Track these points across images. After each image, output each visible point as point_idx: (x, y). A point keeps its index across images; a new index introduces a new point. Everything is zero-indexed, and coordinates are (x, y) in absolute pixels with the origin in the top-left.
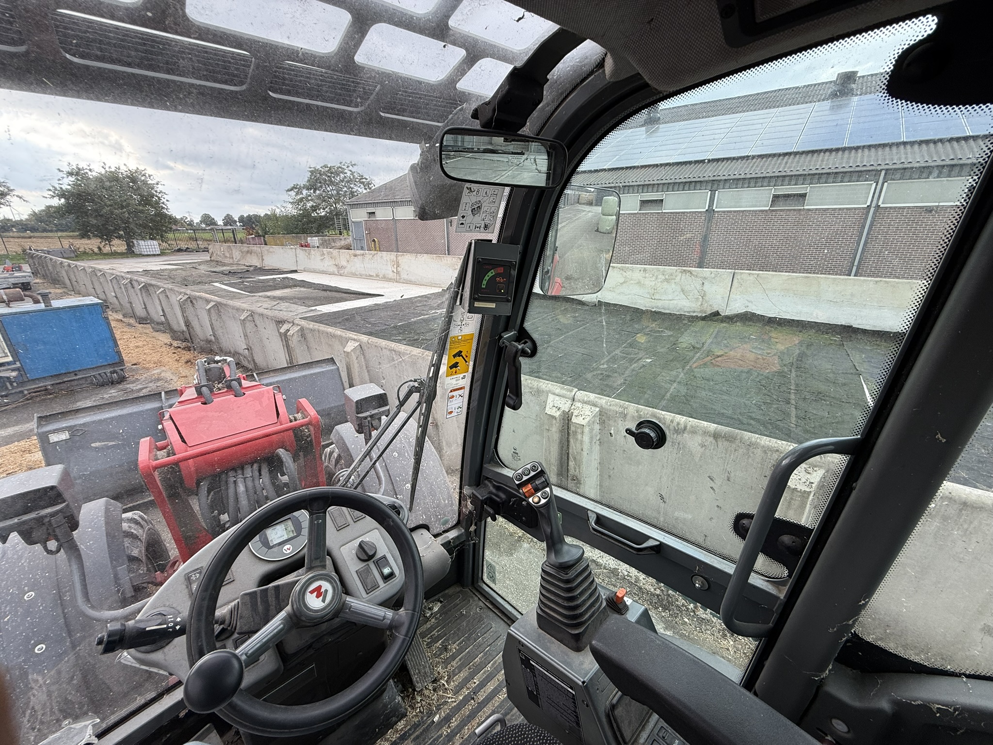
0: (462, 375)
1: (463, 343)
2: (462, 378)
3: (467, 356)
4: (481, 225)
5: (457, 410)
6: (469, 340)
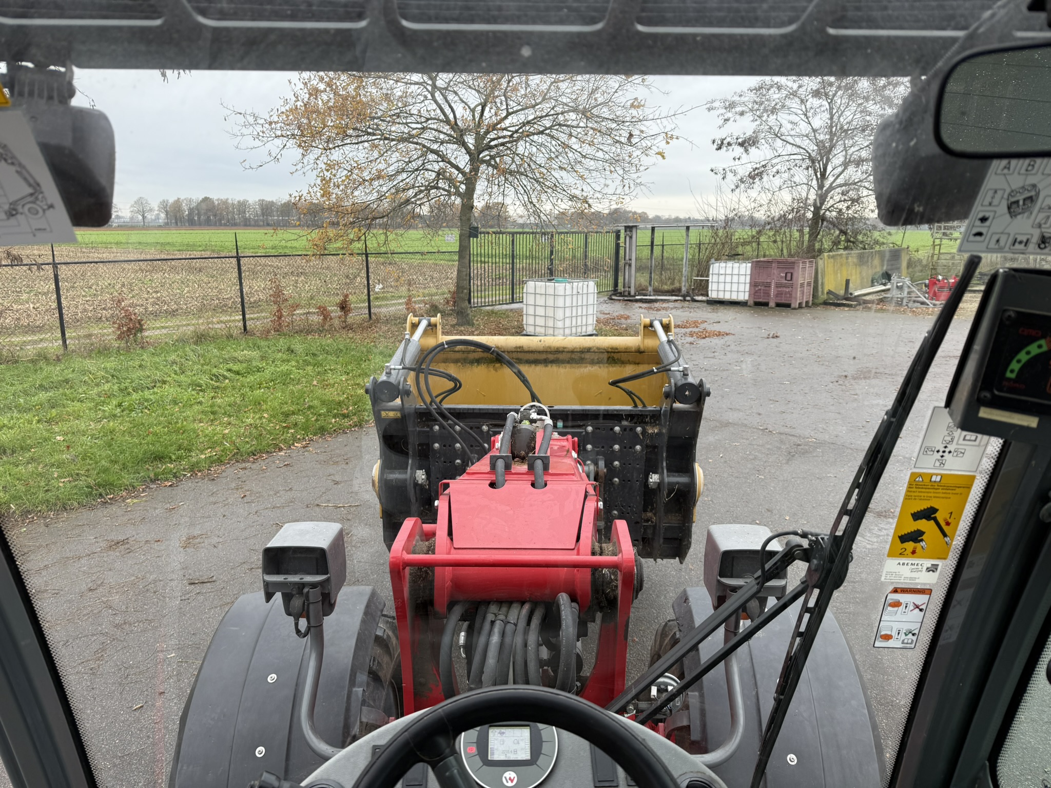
0: (928, 563)
1: (943, 493)
2: (928, 570)
3: (948, 524)
4: (1029, 237)
5: (903, 637)
6: (959, 487)
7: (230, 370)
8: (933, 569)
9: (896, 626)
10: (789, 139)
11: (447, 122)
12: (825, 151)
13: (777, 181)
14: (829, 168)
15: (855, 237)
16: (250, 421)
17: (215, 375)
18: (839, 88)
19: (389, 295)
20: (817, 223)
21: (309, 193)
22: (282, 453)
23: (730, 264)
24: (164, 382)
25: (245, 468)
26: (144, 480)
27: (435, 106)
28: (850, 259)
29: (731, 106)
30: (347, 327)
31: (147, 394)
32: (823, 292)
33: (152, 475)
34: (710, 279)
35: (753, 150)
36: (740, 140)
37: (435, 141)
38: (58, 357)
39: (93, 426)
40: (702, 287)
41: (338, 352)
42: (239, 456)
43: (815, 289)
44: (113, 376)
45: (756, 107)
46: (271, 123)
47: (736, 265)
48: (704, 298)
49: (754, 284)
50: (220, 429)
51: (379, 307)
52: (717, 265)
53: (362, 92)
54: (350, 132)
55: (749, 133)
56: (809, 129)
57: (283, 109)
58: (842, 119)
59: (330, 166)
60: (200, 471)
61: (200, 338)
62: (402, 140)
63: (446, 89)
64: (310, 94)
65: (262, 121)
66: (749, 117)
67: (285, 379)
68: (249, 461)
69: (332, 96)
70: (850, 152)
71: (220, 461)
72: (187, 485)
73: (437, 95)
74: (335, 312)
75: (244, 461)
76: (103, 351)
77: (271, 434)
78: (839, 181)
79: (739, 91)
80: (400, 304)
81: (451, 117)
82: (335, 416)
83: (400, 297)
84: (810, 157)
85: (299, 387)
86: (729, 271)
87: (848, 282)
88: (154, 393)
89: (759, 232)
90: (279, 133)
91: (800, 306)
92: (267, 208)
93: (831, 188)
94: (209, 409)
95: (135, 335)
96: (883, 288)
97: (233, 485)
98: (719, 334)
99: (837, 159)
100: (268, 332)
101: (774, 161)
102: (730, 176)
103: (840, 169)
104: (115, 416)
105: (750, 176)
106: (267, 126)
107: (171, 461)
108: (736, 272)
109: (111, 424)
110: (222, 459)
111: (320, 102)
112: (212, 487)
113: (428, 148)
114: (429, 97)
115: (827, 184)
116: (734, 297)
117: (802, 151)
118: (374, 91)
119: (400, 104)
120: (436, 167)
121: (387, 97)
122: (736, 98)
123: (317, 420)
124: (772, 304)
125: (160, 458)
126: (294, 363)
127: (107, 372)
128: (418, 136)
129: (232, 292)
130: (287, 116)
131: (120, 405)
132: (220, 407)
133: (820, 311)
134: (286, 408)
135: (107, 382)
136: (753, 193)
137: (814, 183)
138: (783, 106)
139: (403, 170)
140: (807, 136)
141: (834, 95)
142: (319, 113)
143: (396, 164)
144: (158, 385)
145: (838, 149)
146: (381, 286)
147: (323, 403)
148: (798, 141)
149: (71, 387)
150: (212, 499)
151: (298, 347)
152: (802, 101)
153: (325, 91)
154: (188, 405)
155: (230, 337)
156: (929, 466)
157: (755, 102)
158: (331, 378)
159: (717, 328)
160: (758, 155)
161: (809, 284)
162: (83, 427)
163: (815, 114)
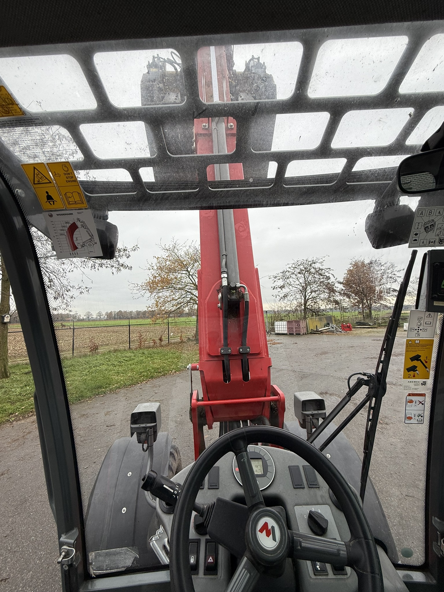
0: (421, 381)
1: (421, 348)
2: (422, 384)
3: (426, 362)
4: (435, 240)
5: (417, 418)
6: (427, 345)
7: (124, 360)
8: (424, 384)
9: (413, 412)
10: (293, 286)
11: (193, 283)
12: (305, 289)
13: (292, 298)
14: (307, 294)
15: (318, 313)
16: (129, 375)
17: (119, 361)
18: (306, 271)
19: (175, 336)
20: (306, 309)
21: (152, 305)
22: (139, 385)
23: (280, 322)
24: (103, 364)
25: (127, 390)
26: (94, 395)
27: (189, 280)
28: (316, 319)
29: (276, 277)
30: (162, 346)
31: (98, 368)
32: (310, 330)
33: (97, 393)
34: (275, 327)
35: (283, 289)
36: (280, 287)
37: (190, 289)
38: (70, 358)
39: (79, 378)
40: (273, 329)
41: (158, 353)
42: (125, 386)
43: (307, 328)
44: (87, 363)
45: (283, 277)
46: (142, 286)
47: (282, 322)
48: (274, 333)
49: (288, 328)
50: (121, 378)
51: (171, 340)
52: (276, 322)
53: (169, 276)
54: (165, 287)
55: (282, 285)
56: (299, 283)
57: (146, 282)
58: (308, 280)
59: (158, 297)
60: (112, 391)
61: (115, 351)
62: (180, 289)
63: (192, 275)
64: (154, 278)
65: (140, 286)
66: (281, 280)
67: (141, 362)
68: (128, 388)
69: (160, 278)
70: (312, 289)
71: (119, 388)
72: (108, 395)
73: (190, 277)
74: (158, 341)
75: (127, 388)
76: (85, 356)
77: (136, 379)
78: (310, 297)
79: (277, 273)
80: (178, 339)
81: (194, 282)
82: (156, 373)
83: (178, 337)
84: (301, 291)
85: (146, 364)
86: (280, 324)
87: (317, 326)
88: (100, 368)
89: (289, 313)
90: (144, 289)
91: (303, 334)
92: (138, 313)
93: (308, 299)
94: (117, 372)
95: (95, 350)
96: (328, 328)
97: (123, 395)
98: (279, 343)
99: (309, 291)
100: (137, 348)
101: (290, 292)
102: (278, 297)
103: (310, 294)
104: (87, 375)
105: (284, 297)
106: (141, 287)
107: (104, 388)
108: (282, 324)
109: (86, 377)
110: (120, 387)
111: (157, 280)
112: (116, 396)
113: (188, 291)
114: (188, 277)
115: (307, 298)
116: (283, 332)
117: (298, 289)
118: (172, 276)
119: (179, 280)
120: (190, 296)
121: (176, 278)
122: (277, 275)
123: (150, 374)
124: (295, 334)
125: (100, 387)
126: (144, 357)
127: (86, 362)
128: (184, 288)
129: (126, 338)
130: (147, 284)
131: (89, 372)
132: (120, 371)
133: (309, 336)
134: (141, 370)
135: (85, 365)
136: (285, 302)
137: (303, 298)
138: (291, 277)
139: (180, 298)
140: (299, 285)
141: (305, 273)
142: (156, 282)
143: (178, 296)
144: (101, 365)
145: (309, 288)
146: (173, 334)
147: (153, 368)
148: (296, 286)
149: (74, 367)
150: (116, 400)
151: (146, 352)
152: (296, 275)
153: (158, 277)
154: (110, 371)
155: (125, 350)
156: (413, 337)
157: (282, 276)
158: (155, 361)
159: (278, 341)
160: (286, 290)
161: (305, 327)
162: (76, 378)
163: (300, 278)
